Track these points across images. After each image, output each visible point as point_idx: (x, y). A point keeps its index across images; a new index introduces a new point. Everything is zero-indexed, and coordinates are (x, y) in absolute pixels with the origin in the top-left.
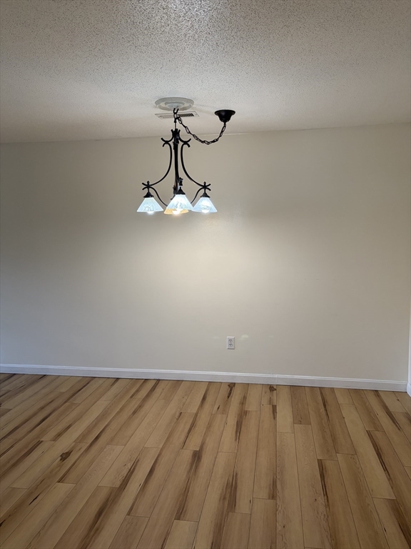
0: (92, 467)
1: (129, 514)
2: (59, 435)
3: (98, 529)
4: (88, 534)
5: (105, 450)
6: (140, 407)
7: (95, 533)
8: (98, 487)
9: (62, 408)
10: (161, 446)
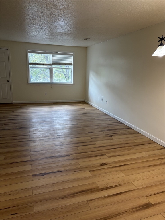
0: (104, 174)
1: (88, 201)
2: (113, 156)
3: (74, 196)
4: (70, 195)
5: (117, 172)
6: (157, 165)
7: (72, 196)
8: (96, 183)
9: (127, 148)
10: (138, 188)
